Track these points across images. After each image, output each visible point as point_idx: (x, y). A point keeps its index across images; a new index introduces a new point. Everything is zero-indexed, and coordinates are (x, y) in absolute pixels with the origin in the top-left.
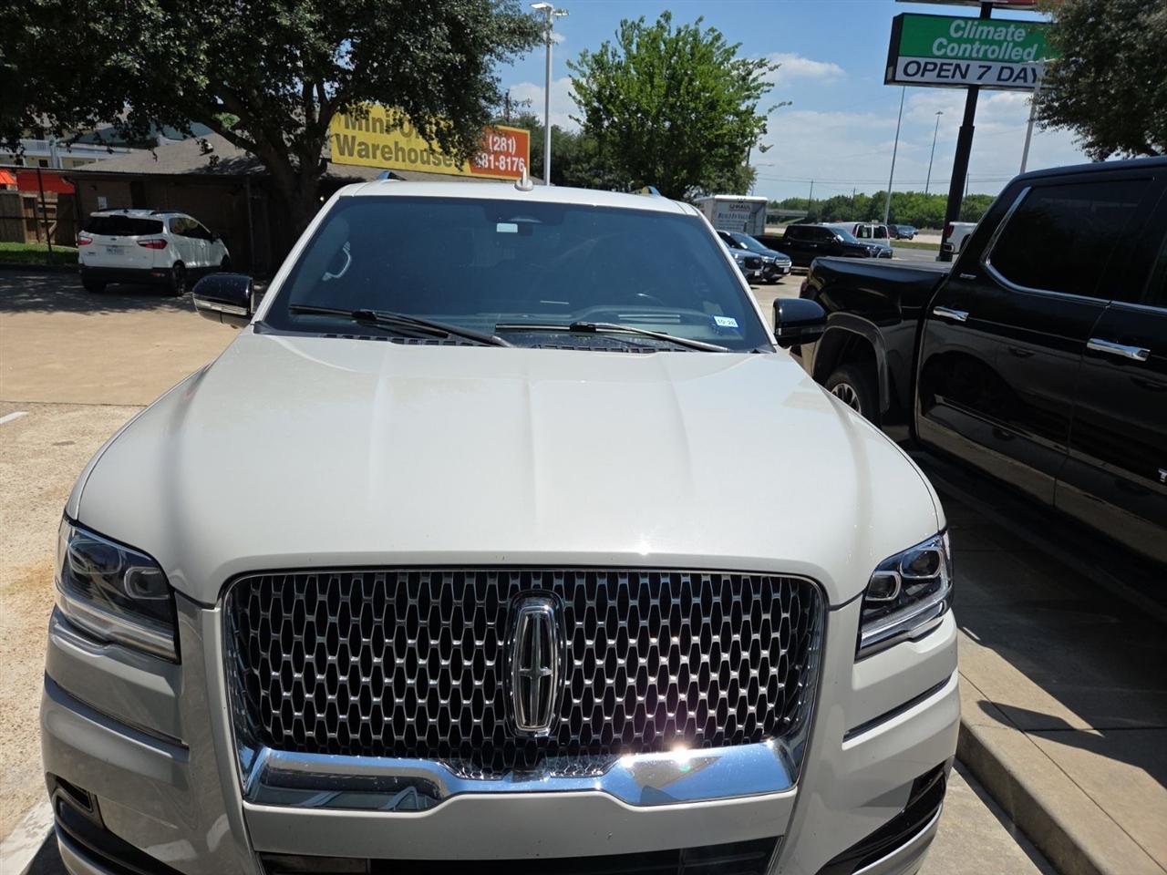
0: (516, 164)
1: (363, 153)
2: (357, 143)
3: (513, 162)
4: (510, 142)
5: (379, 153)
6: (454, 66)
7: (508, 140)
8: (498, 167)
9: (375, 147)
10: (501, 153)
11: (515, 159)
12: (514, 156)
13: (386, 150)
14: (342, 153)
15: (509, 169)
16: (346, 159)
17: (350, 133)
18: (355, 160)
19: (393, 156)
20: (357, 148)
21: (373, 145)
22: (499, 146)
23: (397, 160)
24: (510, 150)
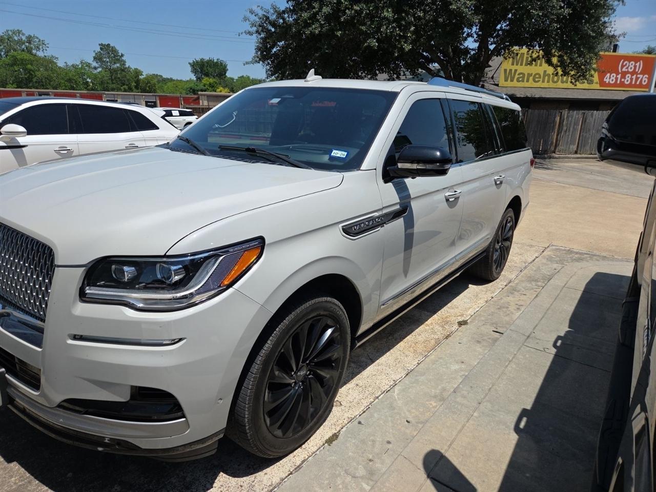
0: (640, 79)
1: (521, 79)
2: (517, 73)
3: (637, 79)
4: (638, 64)
5: (531, 78)
6: (565, 17)
7: (636, 63)
8: (624, 82)
9: (530, 75)
10: (628, 72)
11: (641, 76)
12: (640, 74)
13: (537, 76)
14: (506, 80)
15: (633, 83)
16: (509, 84)
17: (514, 68)
18: (515, 83)
19: (541, 80)
20: (517, 76)
21: (528, 74)
22: (627, 68)
23: (543, 81)
24: (637, 70)
